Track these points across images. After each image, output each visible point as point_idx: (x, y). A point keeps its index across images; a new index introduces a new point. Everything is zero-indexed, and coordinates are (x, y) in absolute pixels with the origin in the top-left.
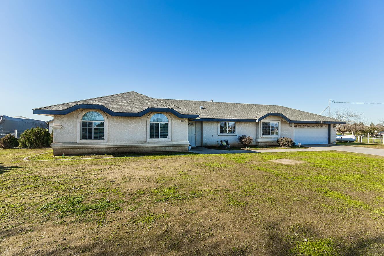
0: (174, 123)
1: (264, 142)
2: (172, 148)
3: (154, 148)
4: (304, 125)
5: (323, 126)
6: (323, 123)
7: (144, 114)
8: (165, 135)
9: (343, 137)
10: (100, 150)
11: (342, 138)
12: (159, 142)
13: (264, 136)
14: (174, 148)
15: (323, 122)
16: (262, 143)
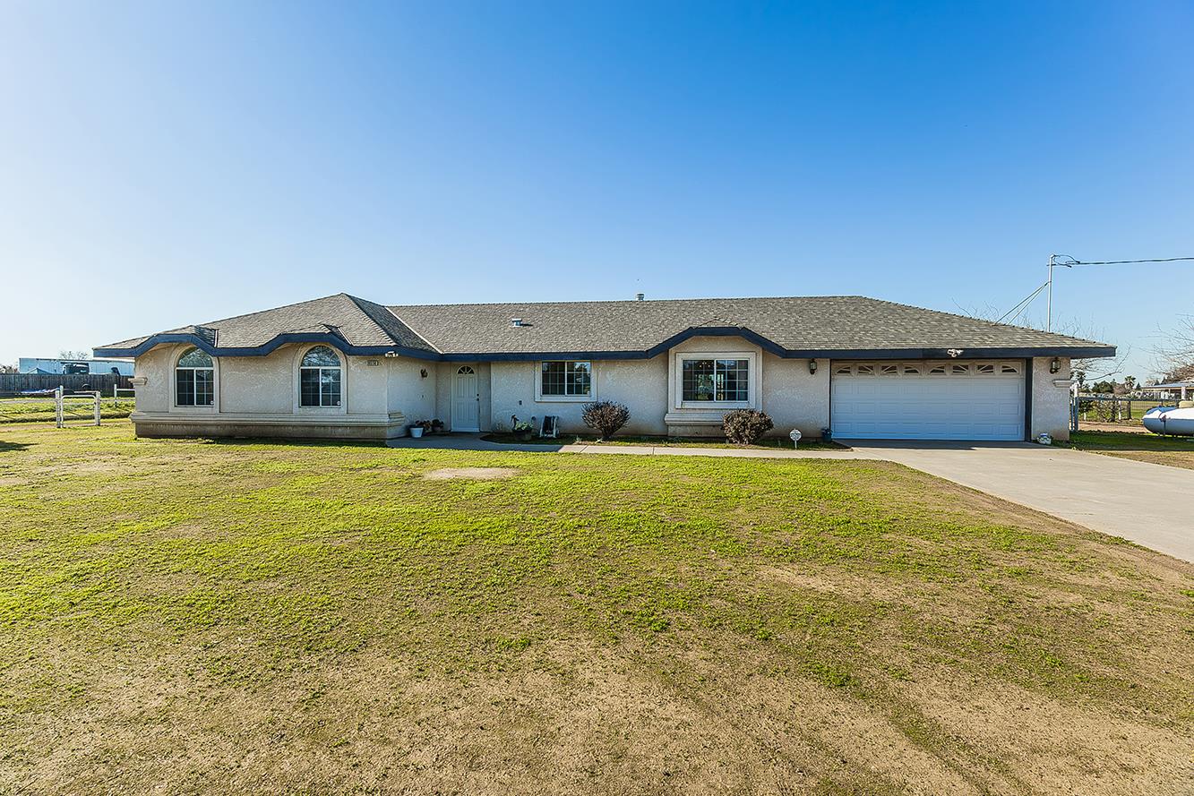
0: (352, 367)
1: (680, 426)
2: (348, 430)
3: (311, 429)
4: (861, 365)
5: (991, 367)
6: (958, 358)
7: (271, 350)
8: (333, 399)
9: (1173, 415)
10: (208, 429)
11: (1164, 420)
12: (321, 414)
13: (689, 405)
14: (355, 430)
15: (959, 352)
16: (682, 429)
